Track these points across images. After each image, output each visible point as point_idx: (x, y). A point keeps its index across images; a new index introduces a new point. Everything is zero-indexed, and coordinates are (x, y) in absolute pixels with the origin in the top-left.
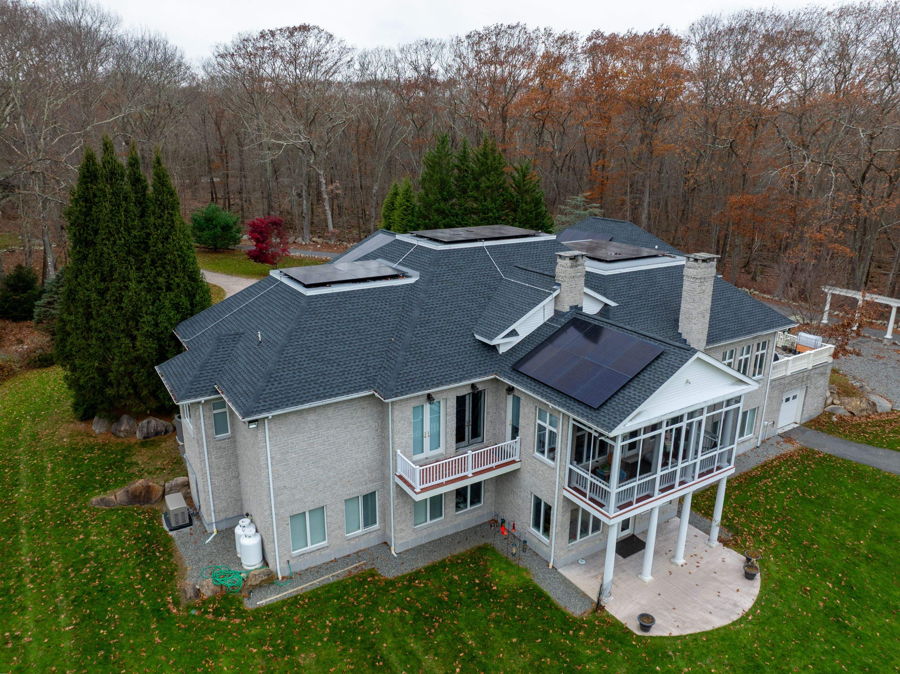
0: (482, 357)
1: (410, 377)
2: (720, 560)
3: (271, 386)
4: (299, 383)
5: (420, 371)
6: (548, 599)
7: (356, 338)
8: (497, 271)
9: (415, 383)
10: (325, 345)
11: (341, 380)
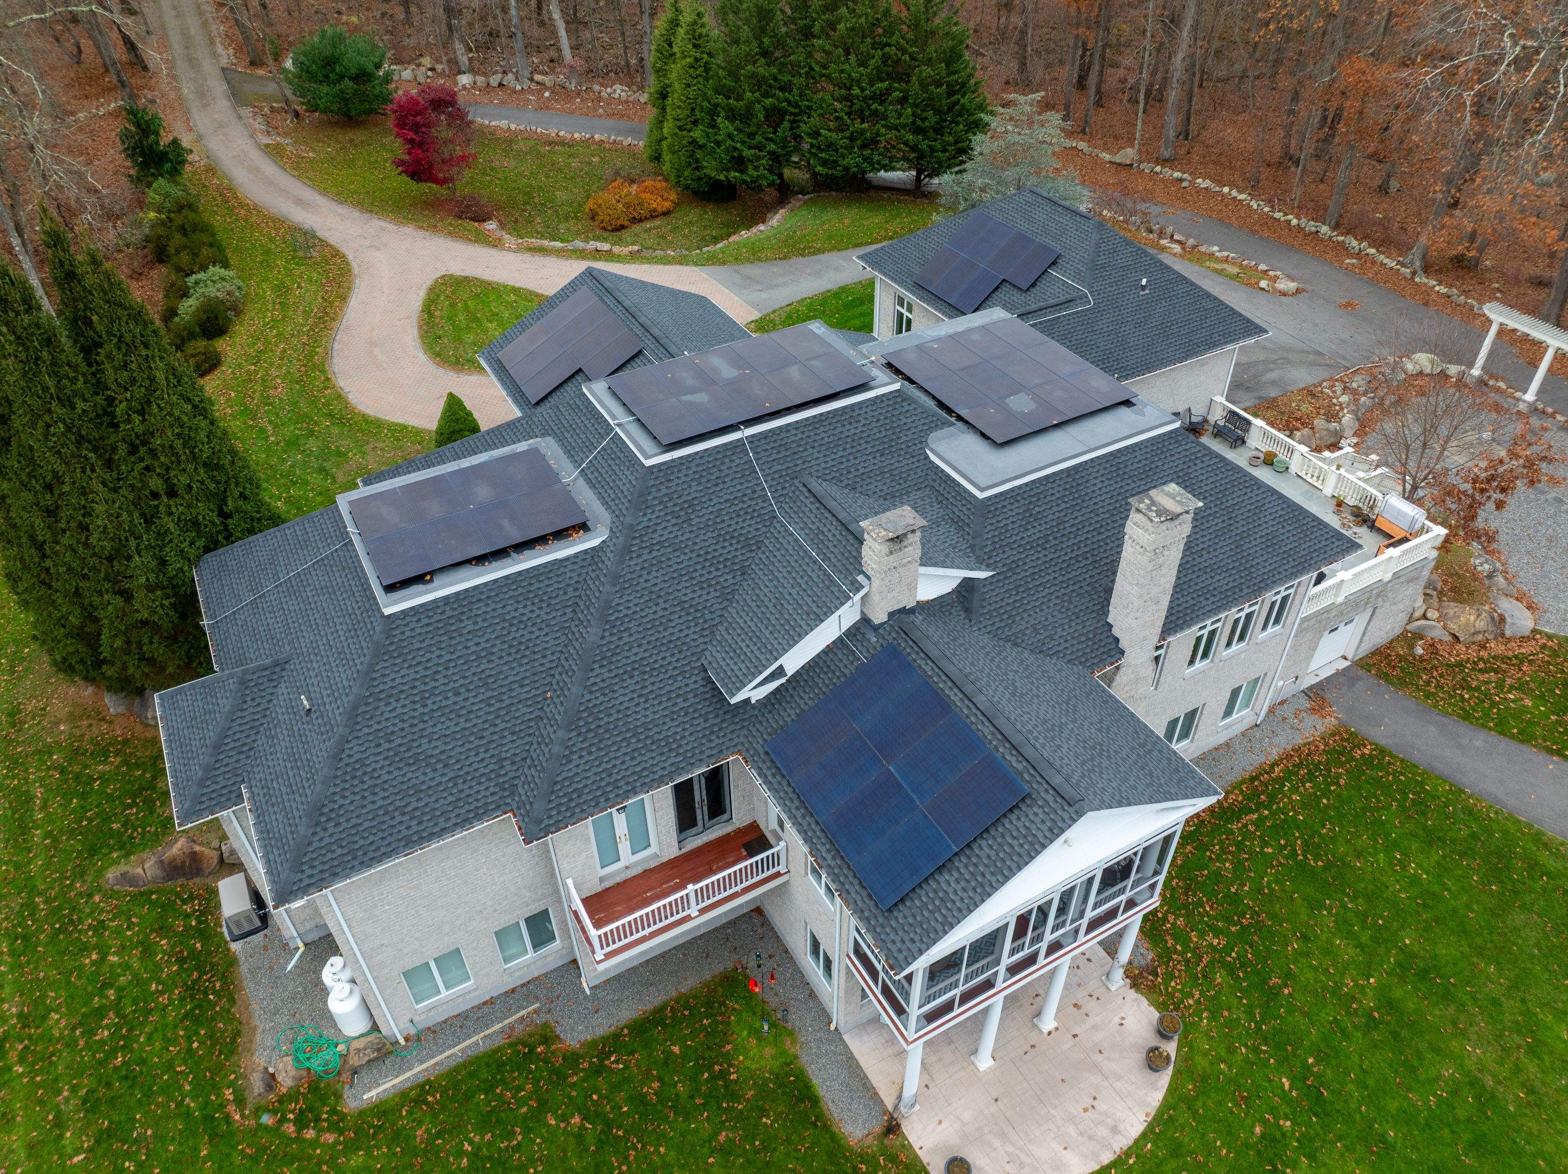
0: (717, 716)
1: (575, 786)
2: (1117, 1020)
3: (322, 834)
4: (374, 819)
5: (594, 770)
6: (814, 1101)
7: (481, 697)
8: (765, 499)
9: (584, 797)
10: (421, 726)
11: (450, 799)
